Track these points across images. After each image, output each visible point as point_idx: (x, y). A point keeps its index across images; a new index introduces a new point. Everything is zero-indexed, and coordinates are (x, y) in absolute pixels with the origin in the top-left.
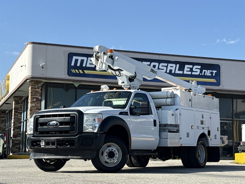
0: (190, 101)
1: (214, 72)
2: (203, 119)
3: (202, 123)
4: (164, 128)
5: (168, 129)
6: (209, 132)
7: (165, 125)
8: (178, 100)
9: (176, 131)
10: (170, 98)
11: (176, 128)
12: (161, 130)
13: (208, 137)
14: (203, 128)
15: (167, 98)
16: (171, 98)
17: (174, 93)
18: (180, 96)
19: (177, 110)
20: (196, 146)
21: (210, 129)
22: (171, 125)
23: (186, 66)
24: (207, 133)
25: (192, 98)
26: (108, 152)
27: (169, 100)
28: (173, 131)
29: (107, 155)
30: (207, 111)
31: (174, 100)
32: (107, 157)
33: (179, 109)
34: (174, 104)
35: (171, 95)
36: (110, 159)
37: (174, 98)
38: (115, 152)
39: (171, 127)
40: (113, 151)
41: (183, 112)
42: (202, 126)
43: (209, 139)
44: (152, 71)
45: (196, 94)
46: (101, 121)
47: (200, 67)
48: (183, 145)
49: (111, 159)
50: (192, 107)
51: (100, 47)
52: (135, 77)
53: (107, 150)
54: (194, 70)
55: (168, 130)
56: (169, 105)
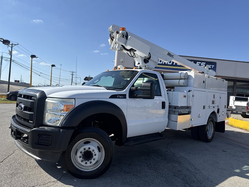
0: (204, 82)
1: (213, 66)
2: (214, 99)
3: (213, 102)
4: (174, 110)
5: (178, 111)
6: (218, 110)
7: (175, 107)
8: (191, 81)
9: (187, 112)
10: (183, 79)
11: (187, 110)
12: (171, 111)
13: (217, 114)
14: (214, 107)
15: (180, 79)
16: (185, 79)
17: (188, 75)
18: (194, 77)
19: (189, 91)
20: (206, 124)
21: (219, 107)
22: (182, 107)
23: (197, 63)
24: (216, 111)
25: (205, 80)
26: (83, 151)
27: (182, 81)
28: (184, 113)
29: (81, 155)
30: (218, 91)
31: (188, 81)
32: (81, 159)
33: (192, 91)
34: (187, 85)
35: (184, 76)
36: (85, 162)
37: (187, 79)
38: (93, 152)
39: (182, 110)
40: (91, 150)
41: (196, 93)
42: (213, 105)
43: (218, 116)
44: (169, 55)
45: (210, 76)
46: (71, 108)
47: (205, 63)
48: (194, 126)
49: (87, 161)
50: (205, 88)
51: (113, 26)
52: (149, 58)
53: (82, 149)
54: (202, 65)
55: (177, 113)
56: (182, 86)
